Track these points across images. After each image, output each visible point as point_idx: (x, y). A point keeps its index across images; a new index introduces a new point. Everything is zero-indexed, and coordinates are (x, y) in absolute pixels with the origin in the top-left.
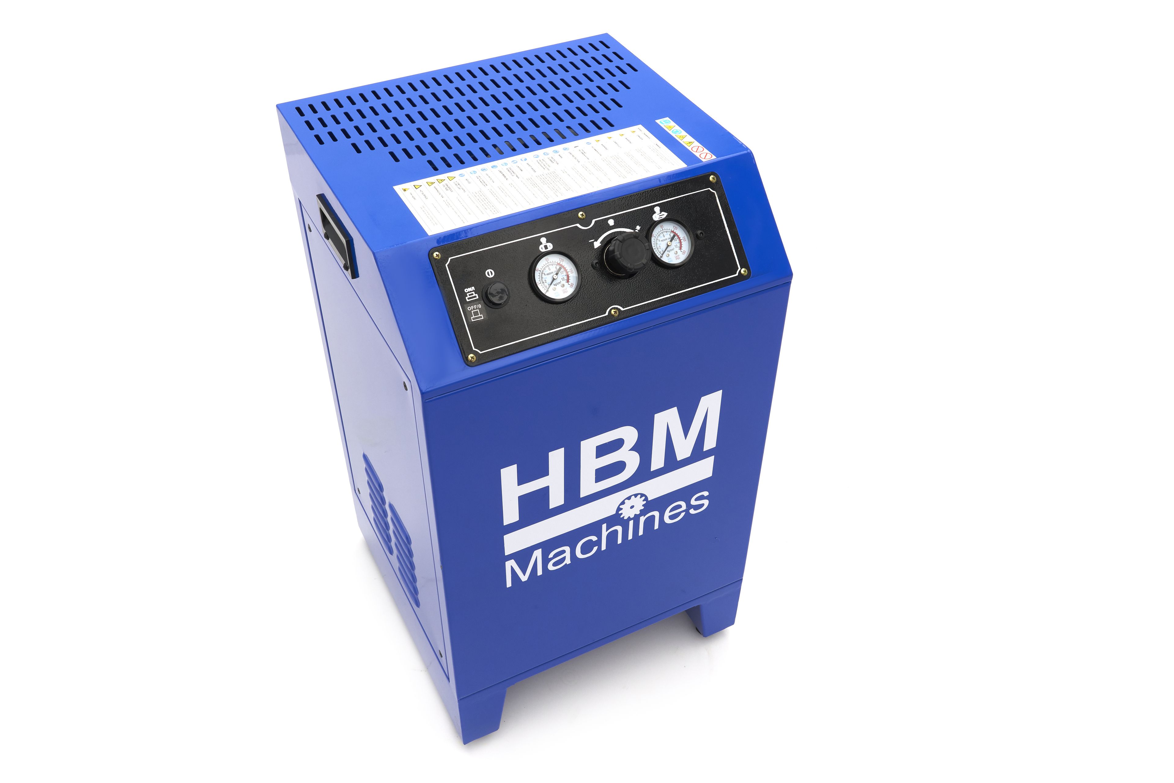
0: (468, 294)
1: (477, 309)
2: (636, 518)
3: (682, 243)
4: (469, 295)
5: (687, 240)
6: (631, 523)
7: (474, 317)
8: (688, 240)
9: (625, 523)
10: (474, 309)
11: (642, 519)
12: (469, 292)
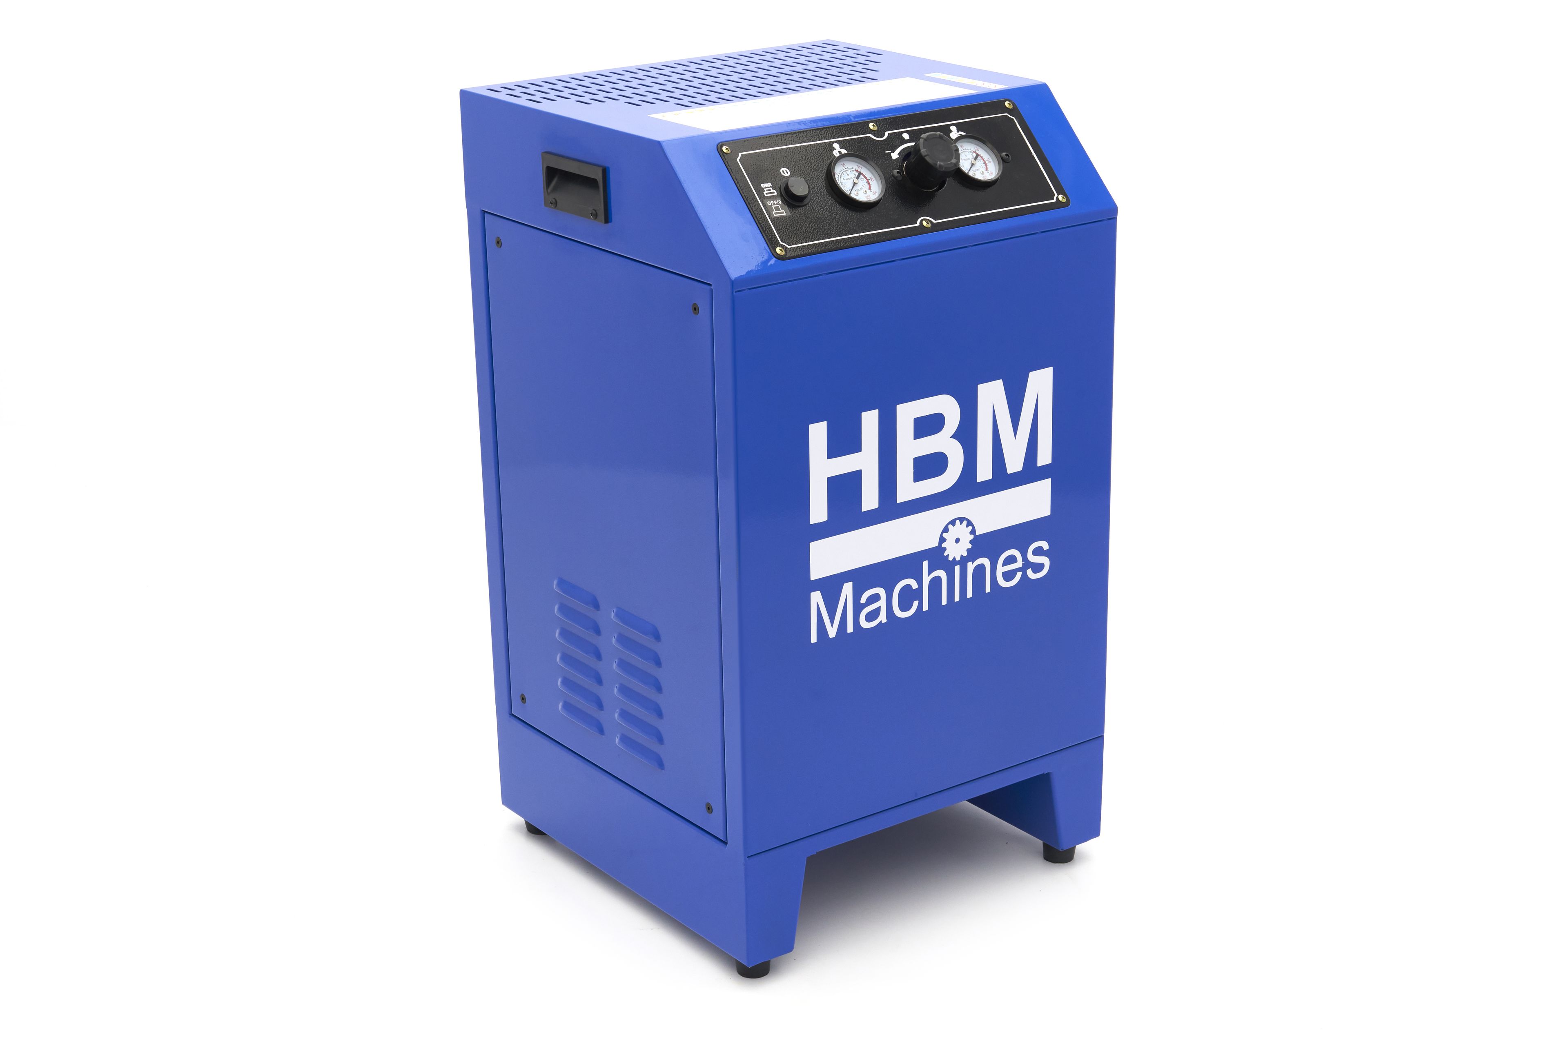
0: (765, 189)
1: (777, 204)
2: (963, 562)
3: (987, 165)
4: (767, 190)
5: (991, 160)
6: (957, 568)
7: (775, 212)
8: (994, 161)
9: (949, 566)
10: (774, 204)
11: (971, 567)
12: (766, 188)
